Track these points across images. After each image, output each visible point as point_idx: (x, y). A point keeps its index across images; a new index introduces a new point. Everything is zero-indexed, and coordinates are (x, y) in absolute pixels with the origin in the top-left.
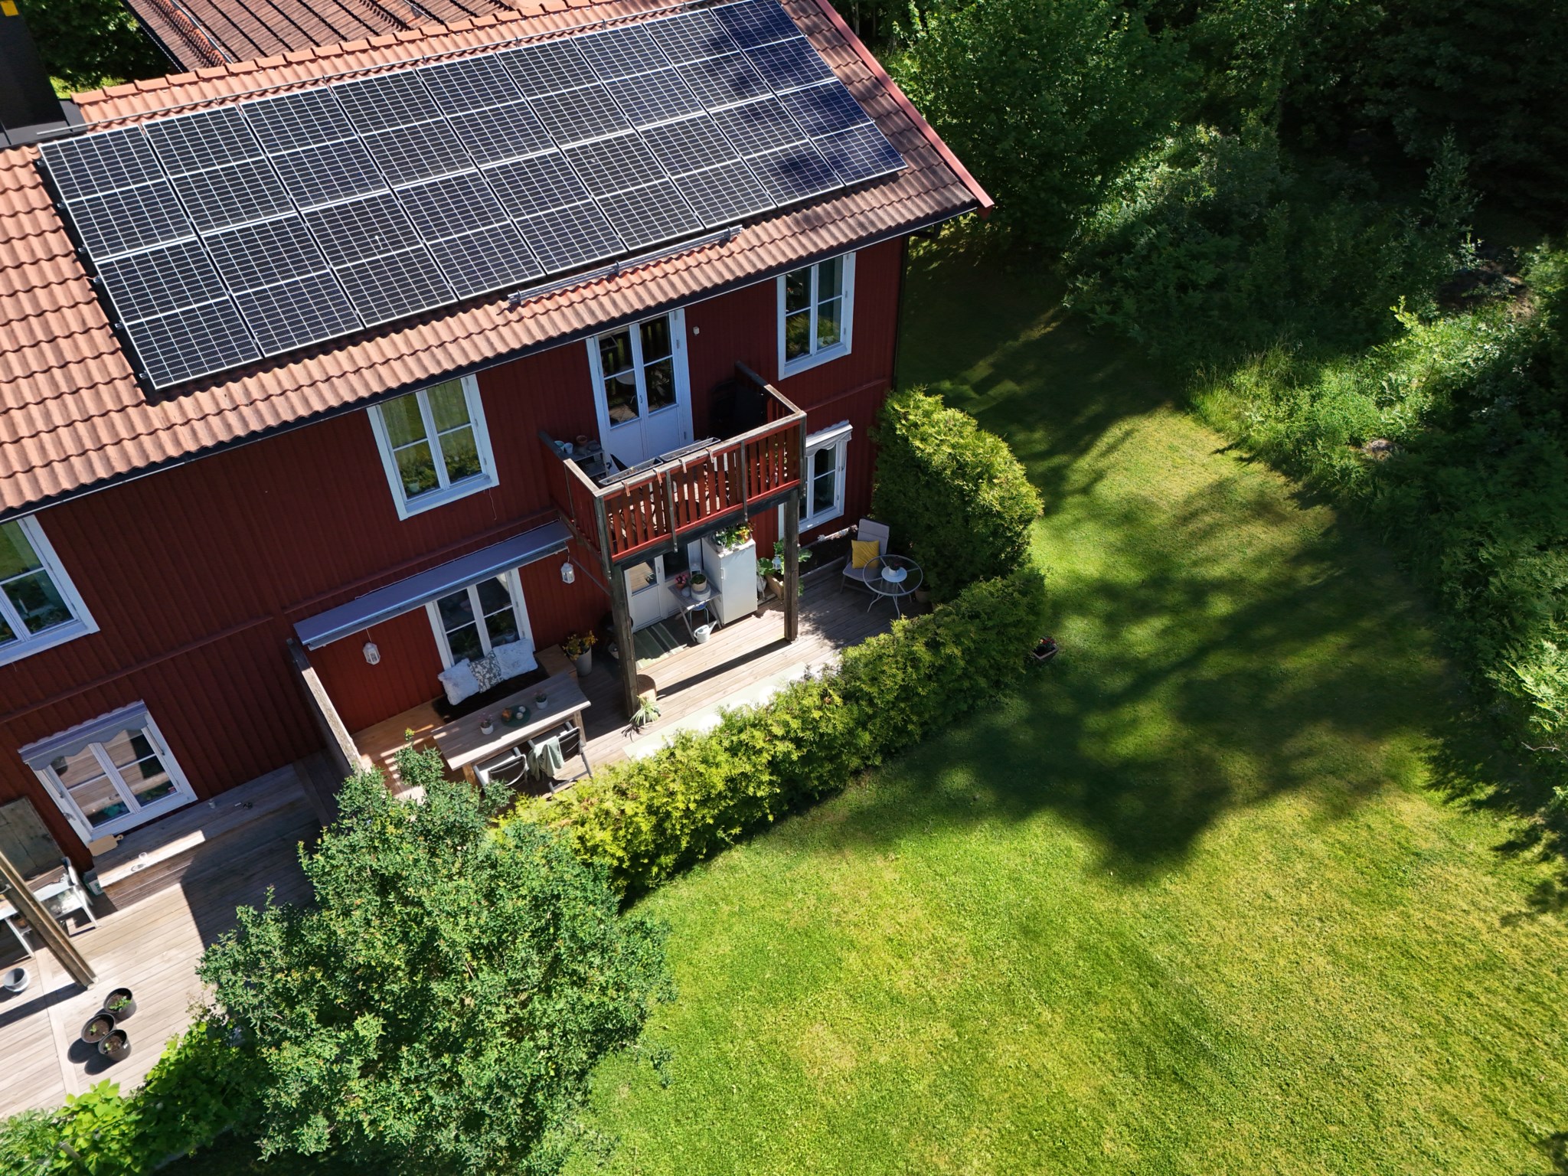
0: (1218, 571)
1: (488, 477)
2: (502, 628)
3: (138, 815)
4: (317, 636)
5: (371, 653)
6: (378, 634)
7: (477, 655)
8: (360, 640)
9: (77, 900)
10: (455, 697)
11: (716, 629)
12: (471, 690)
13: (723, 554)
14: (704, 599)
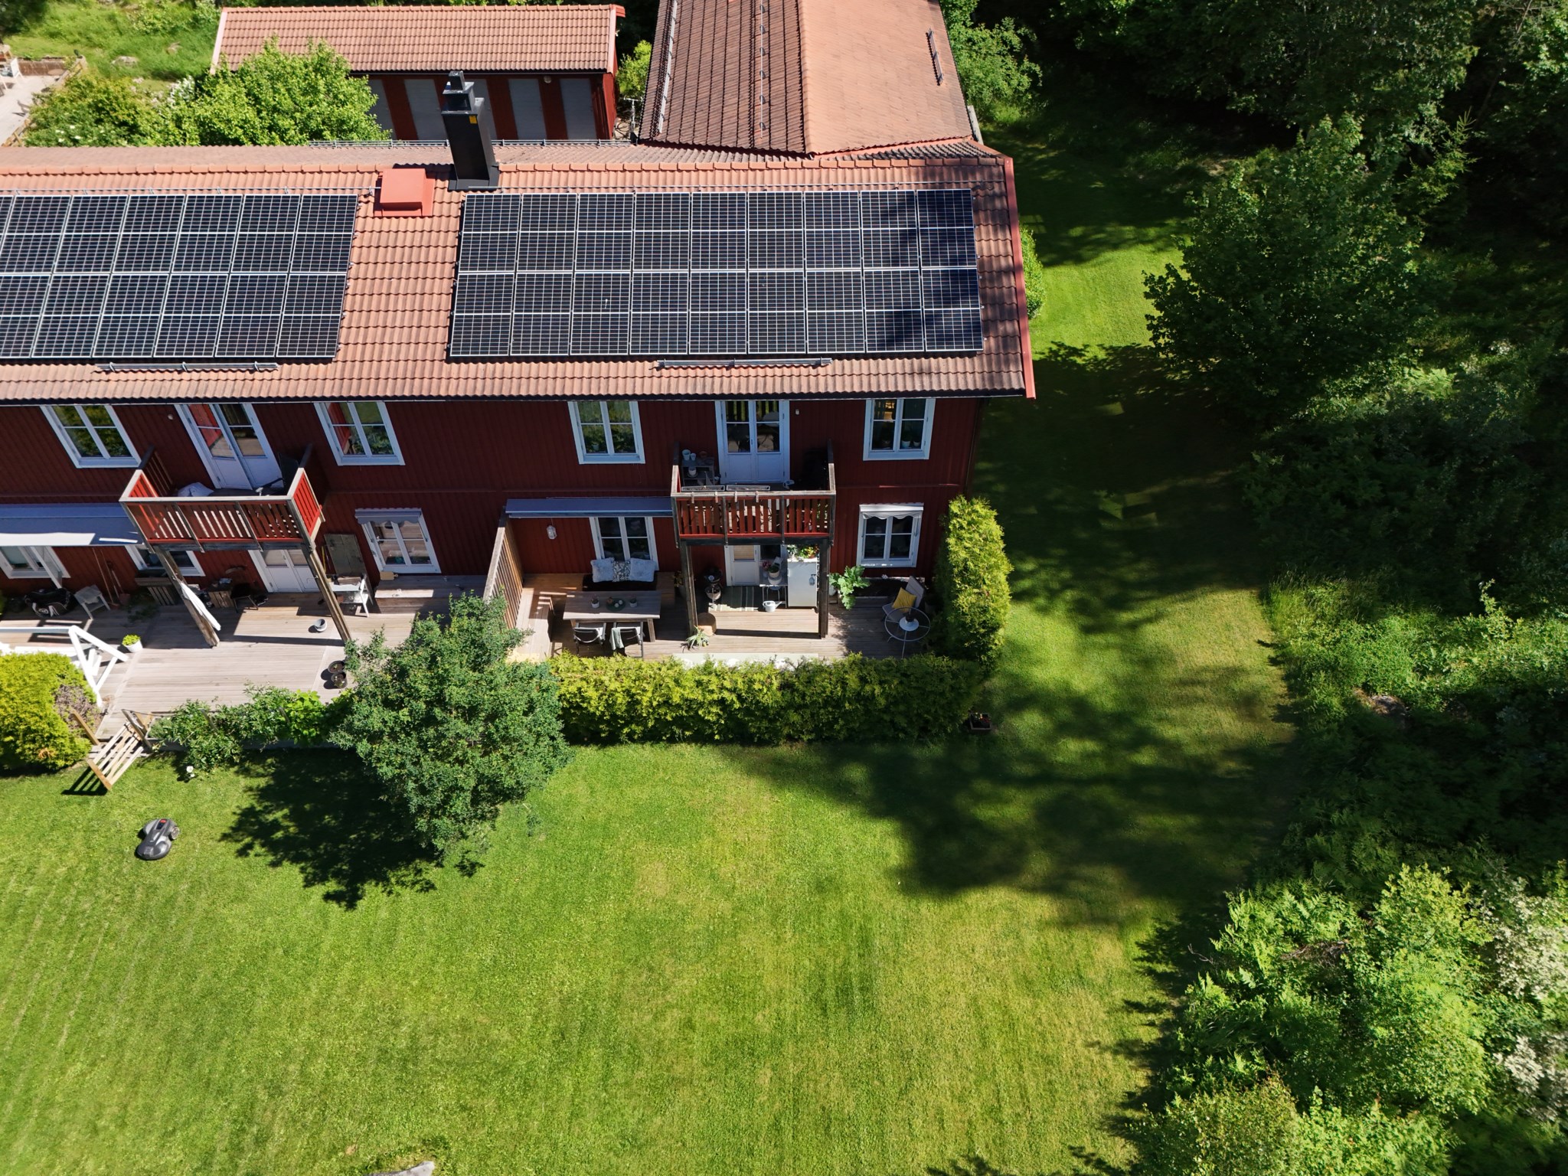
0: (1169, 732)
1: (639, 457)
2: (639, 548)
3: (409, 568)
4: (514, 512)
5: (551, 533)
6: (557, 523)
7: (619, 558)
8: (548, 522)
9: (362, 598)
10: (596, 578)
11: (780, 607)
12: (608, 577)
13: (793, 559)
14: (774, 584)
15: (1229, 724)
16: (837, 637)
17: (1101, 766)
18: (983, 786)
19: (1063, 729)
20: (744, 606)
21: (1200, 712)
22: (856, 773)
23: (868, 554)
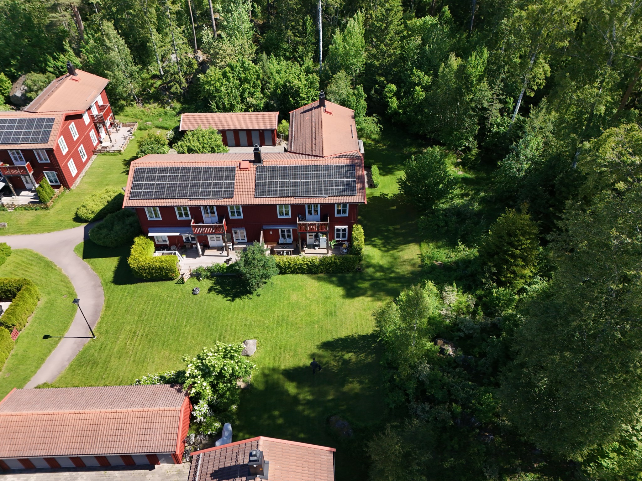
0: (398, 271)
1: (290, 216)
2: (289, 237)
3: (241, 241)
4: (265, 228)
5: (271, 233)
6: (273, 230)
7: (285, 238)
8: (270, 230)
9: (231, 247)
10: (280, 242)
11: (319, 248)
13: (321, 237)
14: (317, 243)
15: (409, 268)
16: (331, 254)
17: (383, 277)
18: (360, 281)
19: (377, 271)
20: (311, 248)
21: (404, 267)
22: (334, 279)
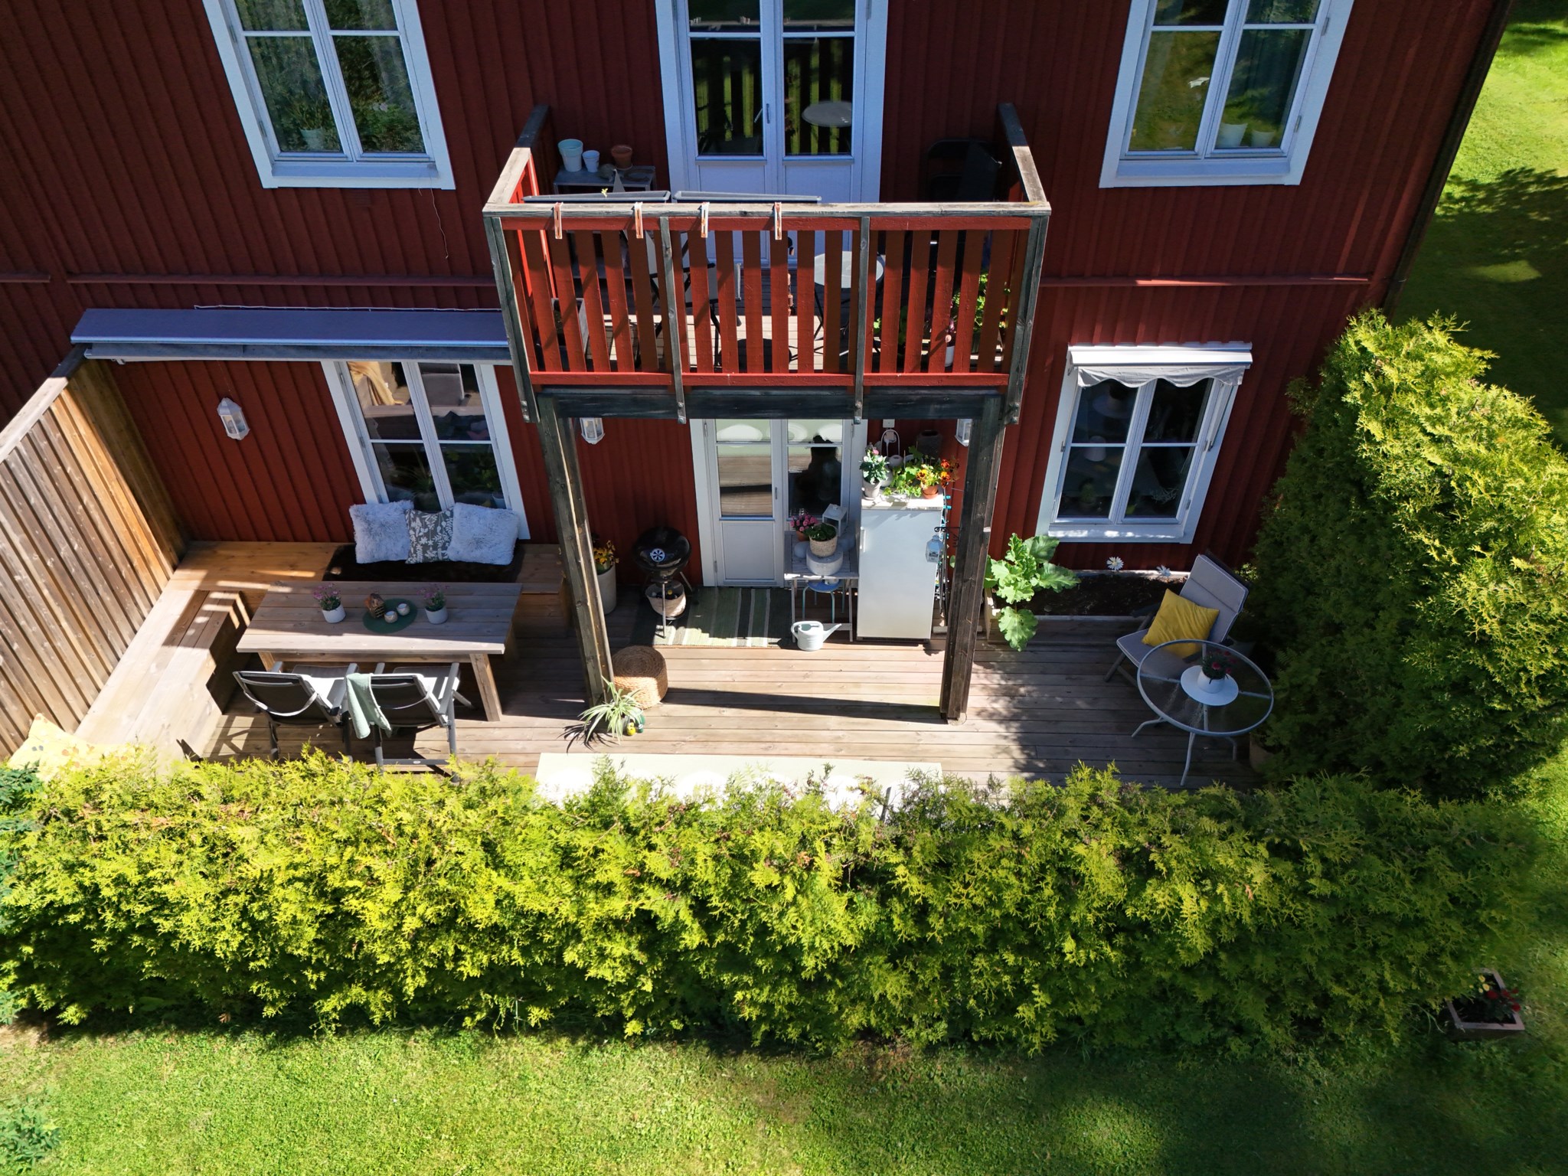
1: (432, 166)
5: (231, 417)
10: (364, 551)
11: (836, 638)
12: (393, 551)
13: (877, 499)
14: (822, 572)
16: (992, 716)
20: (743, 634)
23: (1070, 507)
